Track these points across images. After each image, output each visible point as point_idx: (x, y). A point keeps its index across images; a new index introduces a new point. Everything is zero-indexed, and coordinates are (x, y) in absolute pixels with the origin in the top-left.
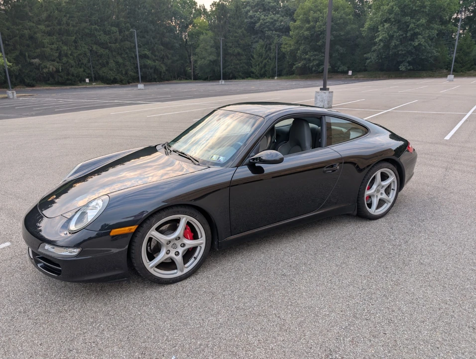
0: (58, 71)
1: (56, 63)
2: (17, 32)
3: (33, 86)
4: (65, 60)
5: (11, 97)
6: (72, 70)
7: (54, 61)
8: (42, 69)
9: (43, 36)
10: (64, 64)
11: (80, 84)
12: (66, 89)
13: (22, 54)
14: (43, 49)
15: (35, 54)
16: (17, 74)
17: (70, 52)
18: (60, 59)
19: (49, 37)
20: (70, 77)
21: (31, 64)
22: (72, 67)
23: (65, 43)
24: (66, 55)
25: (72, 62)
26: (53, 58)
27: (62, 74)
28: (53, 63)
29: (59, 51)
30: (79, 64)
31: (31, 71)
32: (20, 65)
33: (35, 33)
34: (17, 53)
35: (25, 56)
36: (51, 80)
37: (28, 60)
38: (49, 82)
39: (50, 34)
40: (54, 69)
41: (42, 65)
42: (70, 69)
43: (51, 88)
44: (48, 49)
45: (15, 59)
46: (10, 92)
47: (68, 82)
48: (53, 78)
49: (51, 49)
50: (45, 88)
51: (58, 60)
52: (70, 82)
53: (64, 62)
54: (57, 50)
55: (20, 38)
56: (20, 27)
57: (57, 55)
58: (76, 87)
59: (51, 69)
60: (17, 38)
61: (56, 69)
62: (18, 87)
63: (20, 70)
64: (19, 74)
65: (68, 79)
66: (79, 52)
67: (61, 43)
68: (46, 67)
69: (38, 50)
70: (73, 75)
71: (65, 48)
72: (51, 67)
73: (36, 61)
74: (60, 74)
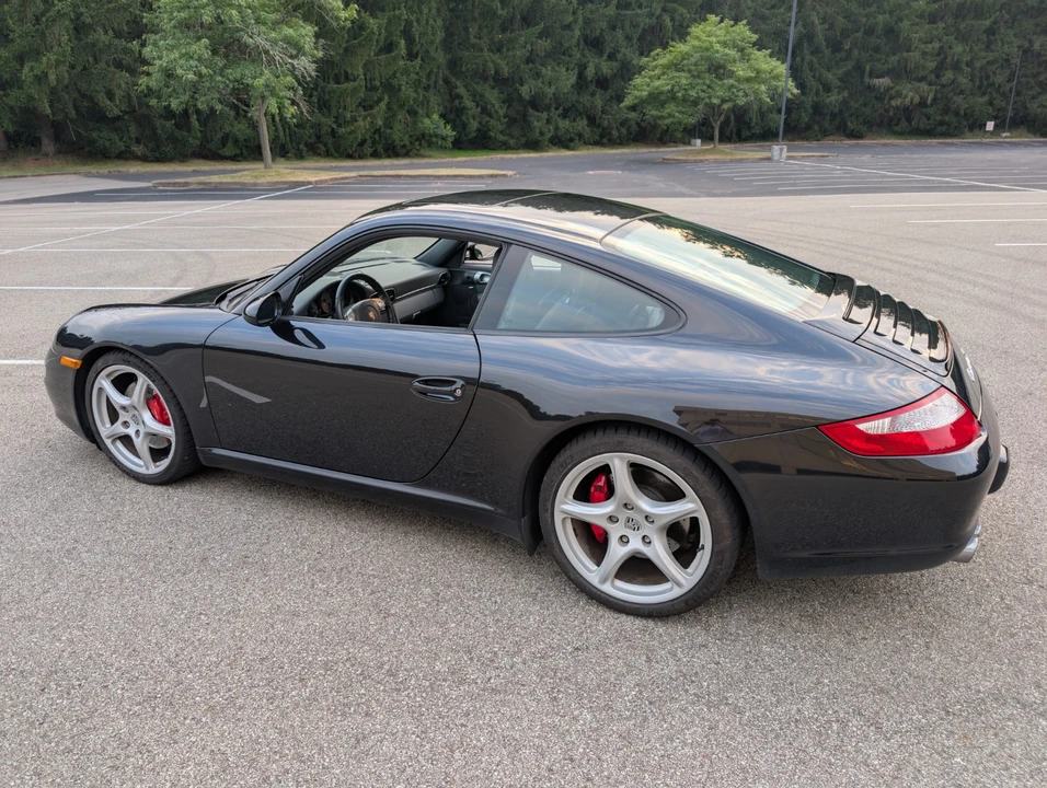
0: (923, 104)
1: (924, 86)
2: (864, 20)
3: (859, 136)
4: (949, 75)
5: (776, 158)
6: (959, 101)
7: (921, 79)
8: (892, 98)
9: (917, 24)
10: (943, 86)
11: (968, 134)
12: (929, 145)
13: (859, 68)
14: (905, 54)
15: (886, 67)
16: (836, 110)
17: (967, 58)
18: (938, 77)
19: (927, 26)
20: (947, 118)
21: (870, 88)
22: (962, 92)
23: (962, 38)
24: (956, 67)
25: (965, 81)
26: (921, 74)
27: (930, 111)
28: (918, 84)
29: (942, 57)
30: (980, 87)
31: (865, 105)
32: (846, 94)
33: (901, 20)
34: (850, 65)
35: (863, 72)
36: (904, 124)
37: (867, 80)
38: (897, 129)
39: (933, 19)
40: (917, 99)
41: (893, 92)
42: (955, 98)
43: (897, 141)
44: (915, 55)
45: (841, 80)
46: (776, 148)
47: (940, 129)
48: (909, 120)
49: (925, 54)
50: (883, 141)
51: (932, 77)
52: (944, 128)
53: (944, 82)
54: (938, 54)
55: (865, 33)
56: (873, 9)
57: (932, 65)
58: (955, 141)
59: (908, 99)
60: (859, 35)
61: (921, 98)
62: (831, 137)
63: (845, 102)
64: (841, 111)
65: (942, 123)
66: (991, 56)
67: (952, 37)
68: (899, 94)
69: (894, 59)
70: (957, 114)
71: (959, 48)
72: (909, 93)
73: (884, 82)
74: (925, 111)
